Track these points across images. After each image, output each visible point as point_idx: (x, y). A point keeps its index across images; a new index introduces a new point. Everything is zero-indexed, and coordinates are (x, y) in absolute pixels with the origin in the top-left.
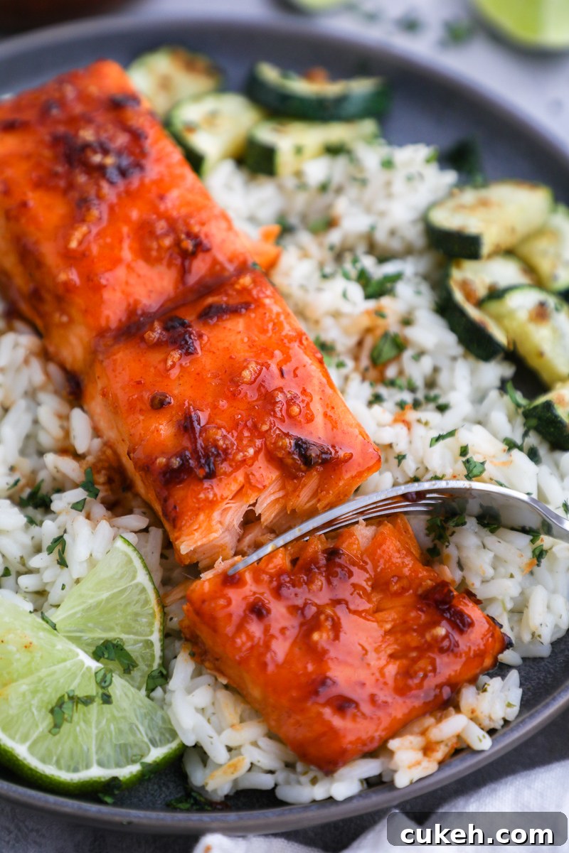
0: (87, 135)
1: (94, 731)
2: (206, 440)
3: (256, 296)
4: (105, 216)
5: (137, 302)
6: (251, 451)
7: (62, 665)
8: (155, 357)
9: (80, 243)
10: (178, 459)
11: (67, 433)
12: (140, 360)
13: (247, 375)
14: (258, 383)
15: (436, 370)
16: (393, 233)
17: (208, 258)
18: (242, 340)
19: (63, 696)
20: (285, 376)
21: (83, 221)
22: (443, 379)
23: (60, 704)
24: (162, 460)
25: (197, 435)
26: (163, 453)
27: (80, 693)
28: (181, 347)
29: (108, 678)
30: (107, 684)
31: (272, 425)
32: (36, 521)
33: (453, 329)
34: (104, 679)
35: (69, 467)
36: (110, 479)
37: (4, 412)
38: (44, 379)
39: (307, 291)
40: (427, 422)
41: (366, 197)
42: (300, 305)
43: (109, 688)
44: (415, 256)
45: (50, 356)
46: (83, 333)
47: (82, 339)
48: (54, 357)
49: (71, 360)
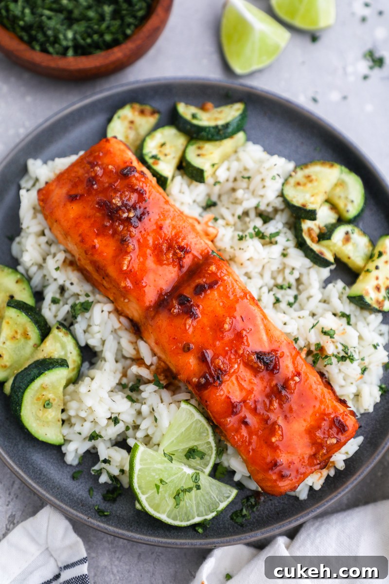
0: (117, 201)
1: (194, 502)
2: (215, 367)
3: (220, 277)
4: (137, 246)
5: (161, 289)
6: (236, 366)
7: (176, 476)
8: (178, 322)
9: (128, 267)
10: (204, 379)
11: (138, 351)
12: (171, 325)
13: (227, 326)
14: (233, 328)
15: (301, 274)
16: (268, 205)
17: (190, 255)
18: (219, 304)
19: (179, 490)
20: (244, 320)
21: (127, 253)
22: (304, 279)
23: (178, 494)
24: (195, 380)
25: (210, 364)
26: (195, 375)
27: (185, 487)
28: (191, 317)
29: (198, 478)
30: (198, 480)
31: (244, 350)
32: (135, 399)
33: (307, 256)
34: (196, 478)
35: (145, 373)
36: (166, 377)
37: (103, 342)
38: (119, 325)
39: (235, 250)
40: (303, 317)
41: (252, 187)
42: (232, 256)
43: (199, 482)
44: (279, 213)
45: (119, 312)
46: (138, 308)
47: (137, 310)
48: (122, 313)
49: (132, 315)
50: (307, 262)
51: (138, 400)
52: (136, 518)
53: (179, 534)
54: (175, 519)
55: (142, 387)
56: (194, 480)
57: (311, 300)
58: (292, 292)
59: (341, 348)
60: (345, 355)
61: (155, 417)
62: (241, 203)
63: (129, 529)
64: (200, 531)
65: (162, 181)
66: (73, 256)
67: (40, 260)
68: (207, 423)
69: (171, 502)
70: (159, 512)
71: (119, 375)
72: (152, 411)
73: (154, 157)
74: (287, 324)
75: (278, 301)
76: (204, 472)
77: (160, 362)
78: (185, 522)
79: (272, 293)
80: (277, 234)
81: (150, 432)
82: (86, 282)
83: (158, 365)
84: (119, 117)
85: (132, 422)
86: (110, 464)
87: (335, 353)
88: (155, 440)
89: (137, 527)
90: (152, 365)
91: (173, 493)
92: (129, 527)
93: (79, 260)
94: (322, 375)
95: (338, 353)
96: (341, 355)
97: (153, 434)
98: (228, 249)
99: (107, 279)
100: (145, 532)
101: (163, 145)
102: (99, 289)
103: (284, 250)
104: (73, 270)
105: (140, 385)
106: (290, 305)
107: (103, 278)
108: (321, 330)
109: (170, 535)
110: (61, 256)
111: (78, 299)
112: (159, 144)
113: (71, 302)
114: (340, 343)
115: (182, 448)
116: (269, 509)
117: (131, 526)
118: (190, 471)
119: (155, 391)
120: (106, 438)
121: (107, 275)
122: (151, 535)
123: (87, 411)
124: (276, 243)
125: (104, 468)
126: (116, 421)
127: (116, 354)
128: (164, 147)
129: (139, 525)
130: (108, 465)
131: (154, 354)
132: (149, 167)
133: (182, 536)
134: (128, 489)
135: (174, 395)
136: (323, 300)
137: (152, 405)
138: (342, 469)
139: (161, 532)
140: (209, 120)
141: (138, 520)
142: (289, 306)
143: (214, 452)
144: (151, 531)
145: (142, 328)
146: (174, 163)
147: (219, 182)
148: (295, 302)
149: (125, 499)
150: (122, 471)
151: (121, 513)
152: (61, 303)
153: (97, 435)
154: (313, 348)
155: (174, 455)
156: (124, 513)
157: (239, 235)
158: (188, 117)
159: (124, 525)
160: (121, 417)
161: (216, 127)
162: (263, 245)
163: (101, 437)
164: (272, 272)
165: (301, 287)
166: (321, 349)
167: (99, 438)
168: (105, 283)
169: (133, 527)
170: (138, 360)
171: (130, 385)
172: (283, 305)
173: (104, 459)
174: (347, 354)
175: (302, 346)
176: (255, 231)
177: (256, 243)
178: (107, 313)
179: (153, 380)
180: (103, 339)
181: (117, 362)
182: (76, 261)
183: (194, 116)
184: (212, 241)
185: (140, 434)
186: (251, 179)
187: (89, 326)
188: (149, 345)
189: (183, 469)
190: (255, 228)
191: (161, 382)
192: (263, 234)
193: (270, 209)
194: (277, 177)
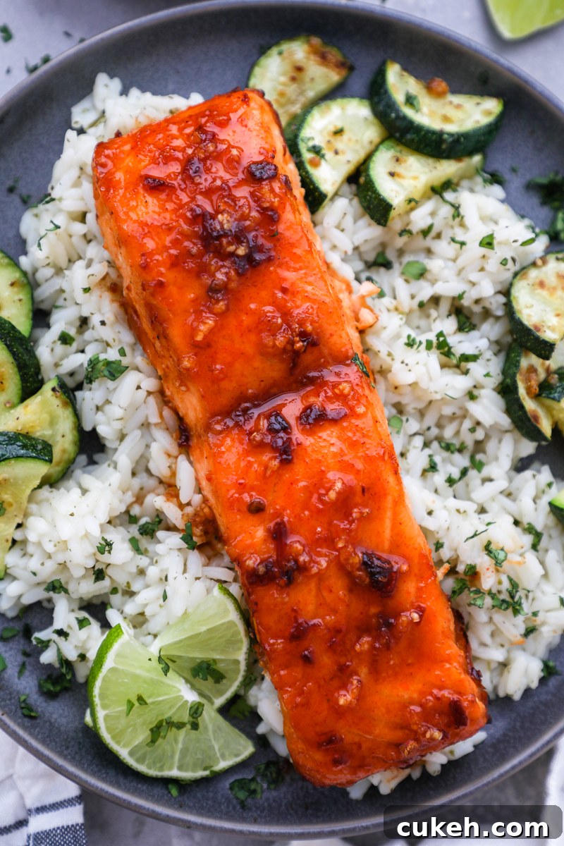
1: (180, 747)
6: (325, 565)
7: (165, 697)
9: (205, 338)
10: (264, 567)
11: (174, 474)
13: (333, 495)
15: (487, 436)
16: (477, 301)
19: (162, 720)
20: (365, 494)
22: (491, 446)
23: (159, 726)
24: (251, 562)
27: (175, 719)
29: (199, 712)
30: (198, 715)
32: (142, 548)
33: (508, 411)
34: (196, 711)
35: (173, 513)
36: (206, 533)
37: (122, 437)
38: (159, 420)
39: (393, 359)
40: (465, 512)
41: (460, 262)
42: (384, 367)
43: (199, 719)
44: (491, 320)
45: (166, 399)
46: (198, 408)
47: (196, 410)
48: (169, 402)
49: (184, 412)
50: (505, 421)
51: (146, 550)
52: (80, 735)
53: (140, 786)
54: (141, 760)
55: (161, 534)
56: (192, 712)
57: (487, 484)
58: (462, 461)
59: (506, 585)
60: (508, 599)
61: (165, 591)
62: (433, 282)
63: (62, 752)
64: (174, 792)
65: (315, 199)
66: (120, 276)
67: (63, 262)
68: (246, 631)
69: (143, 736)
70: (118, 743)
71: (129, 498)
72: (164, 579)
73: (316, 150)
74: (434, 513)
75: (433, 467)
76: (212, 703)
77: (203, 505)
78: (155, 770)
79: (427, 451)
80: (474, 358)
81: (148, 612)
82: (128, 328)
83: (198, 509)
84: (280, 53)
85: (126, 584)
86: (66, 639)
87: (494, 591)
88: (152, 626)
89: (76, 753)
90: (189, 504)
91: (151, 723)
92: (64, 748)
93: (128, 288)
94: (458, 617)
95: (499, 592)
96: (502, 597)
97: (153, 616)
98: (383, 354)
99: (164, 341)
100: (86, 766)
101: (339, 132)
102: (144, 349)
103: (475, 387)
104: (113, 301)
105: (159, 530)
106: (451, 481)
107: (158, 337)
108: (485, 543)
109: (124, 784)
110: (100, 269)
111: (105, 351)
112: (332, 129)
113: (91, 350)
114: (508, 577)
115: (192, 655)
116: (295, 794)
117: (67, 748)
118: (191, 697)
119: (180, 550)
120: (75, 596)
121: (166, 337)
122: (93, 774)
123: (58, 544)
124: (466, 372)
125: (54, 642)
126: (99, 575)
127: (137, 463)
128: (338, 137)
129: (80, 749)
130: (64, 639)
131: (199, 490)
132: (300, 165)
133: (143, 791)
134: (81, 684)
135: (208, 565)
136: (506, 493)
137: (167, 569)
138: (435, 775)
139: (112, 772)
140: (432, 114)
141: (81, 741)
142: (448, 484)
143: (240, 679)
144: (97, 766)
145: (194, 441)
146: (346, 169)
147: (410, 232)
148: (460, 479)
149: (72, 699)
150: (83, 657)
151: (59, 720)
152: (75, 345)
153: (61, 587)
154: (461, 568)
155: (174, 662)
156: (64, 720)
157: (409, 337)
158: (399, 97)
159: (56, 743)
160: (109, 571)
161: (440, 134)
162: (443, 366)
163: (66, 591)
164: (441, 417)
165: (479, 457)
166: (473, 573)
167: (63, 592)
168: (158, 344)
169: (69, 751)
170: (170, 488)
171: (143, 521)
172: (439, 479)
173: (59, 628)
174: (512, 597)
175: (445, 560)
176: (438, 339)
177: (433, 359)
178: (145, 393)
179: (183, 530)
180: (125, 432)
181: (134, 474)
182: (122, 287)
183: (410, 100)
184: (362, 332)
185: (131, 608)
186: (464, 247)
187: (108, 402)
188: (196, 471)
189: (180, 691)
190: (441, 334)
191: (195, 539)
192: (450, 348)
193: (477, 309)
194: (510, 263)
